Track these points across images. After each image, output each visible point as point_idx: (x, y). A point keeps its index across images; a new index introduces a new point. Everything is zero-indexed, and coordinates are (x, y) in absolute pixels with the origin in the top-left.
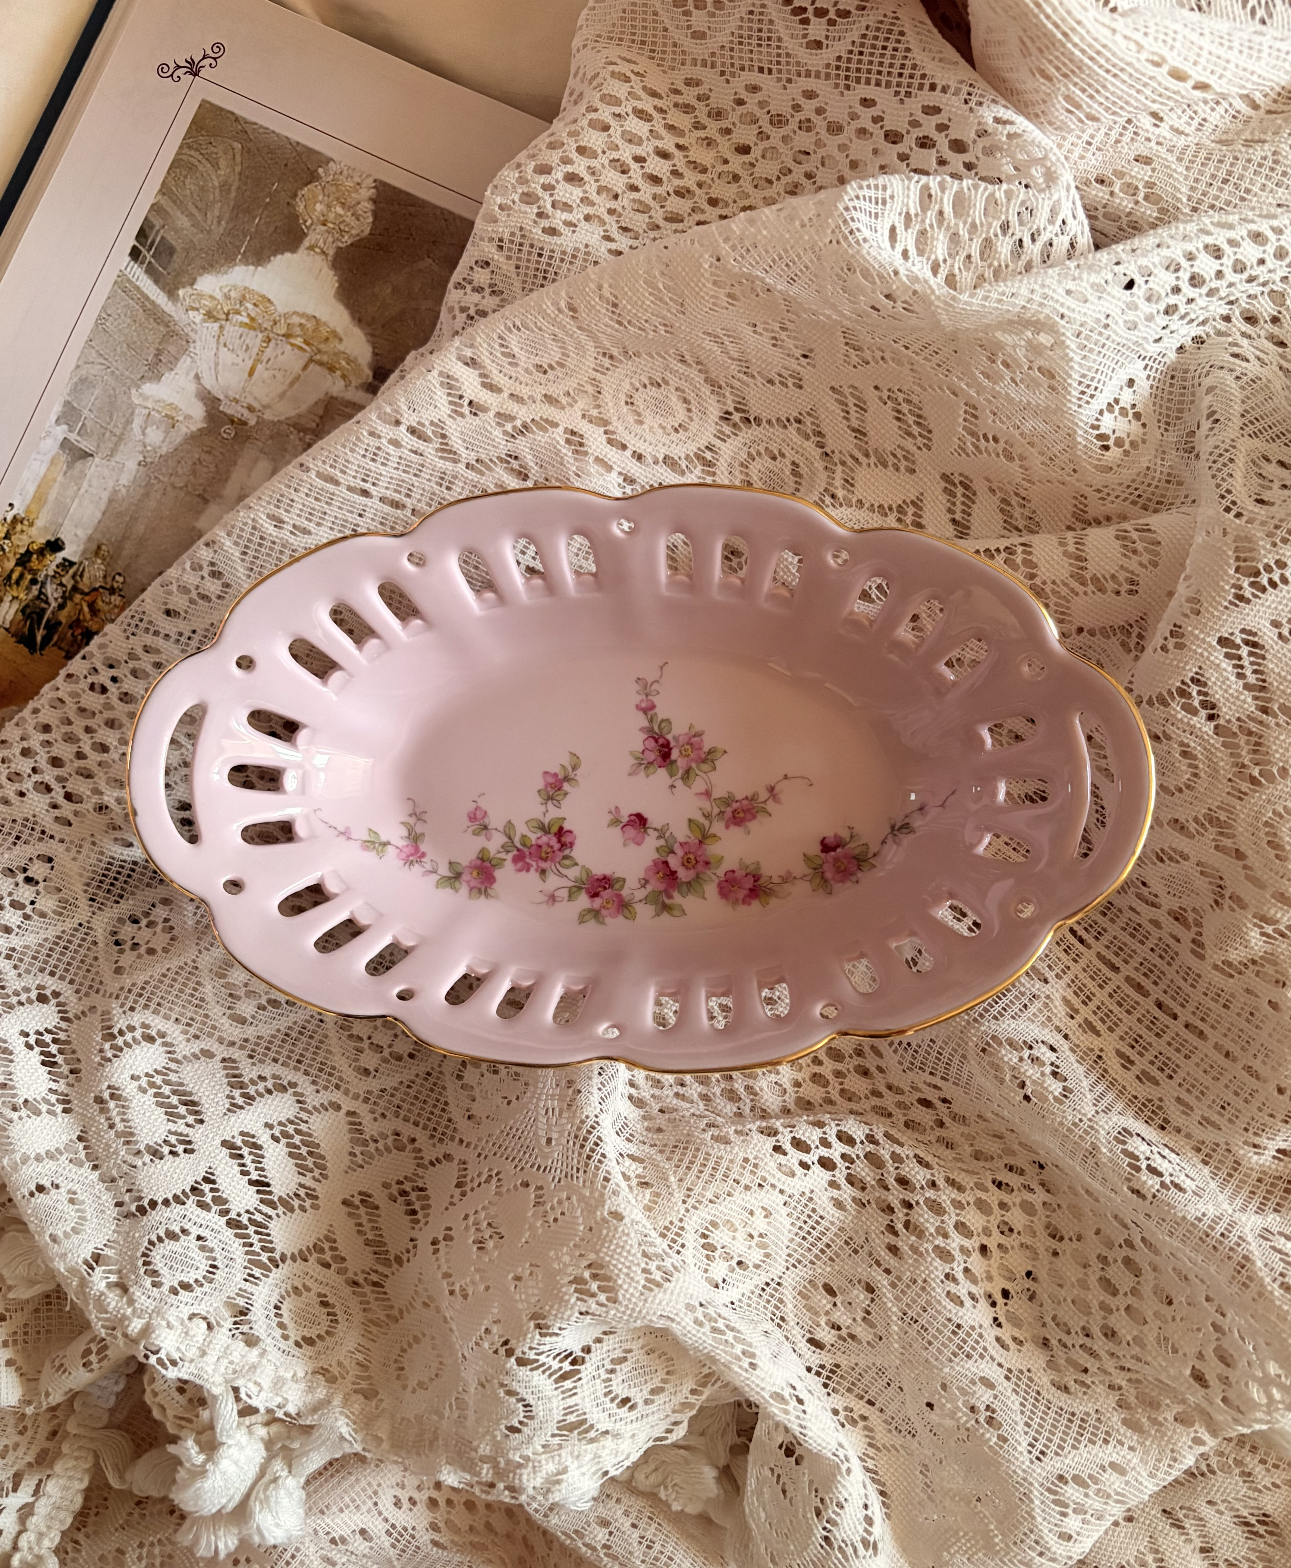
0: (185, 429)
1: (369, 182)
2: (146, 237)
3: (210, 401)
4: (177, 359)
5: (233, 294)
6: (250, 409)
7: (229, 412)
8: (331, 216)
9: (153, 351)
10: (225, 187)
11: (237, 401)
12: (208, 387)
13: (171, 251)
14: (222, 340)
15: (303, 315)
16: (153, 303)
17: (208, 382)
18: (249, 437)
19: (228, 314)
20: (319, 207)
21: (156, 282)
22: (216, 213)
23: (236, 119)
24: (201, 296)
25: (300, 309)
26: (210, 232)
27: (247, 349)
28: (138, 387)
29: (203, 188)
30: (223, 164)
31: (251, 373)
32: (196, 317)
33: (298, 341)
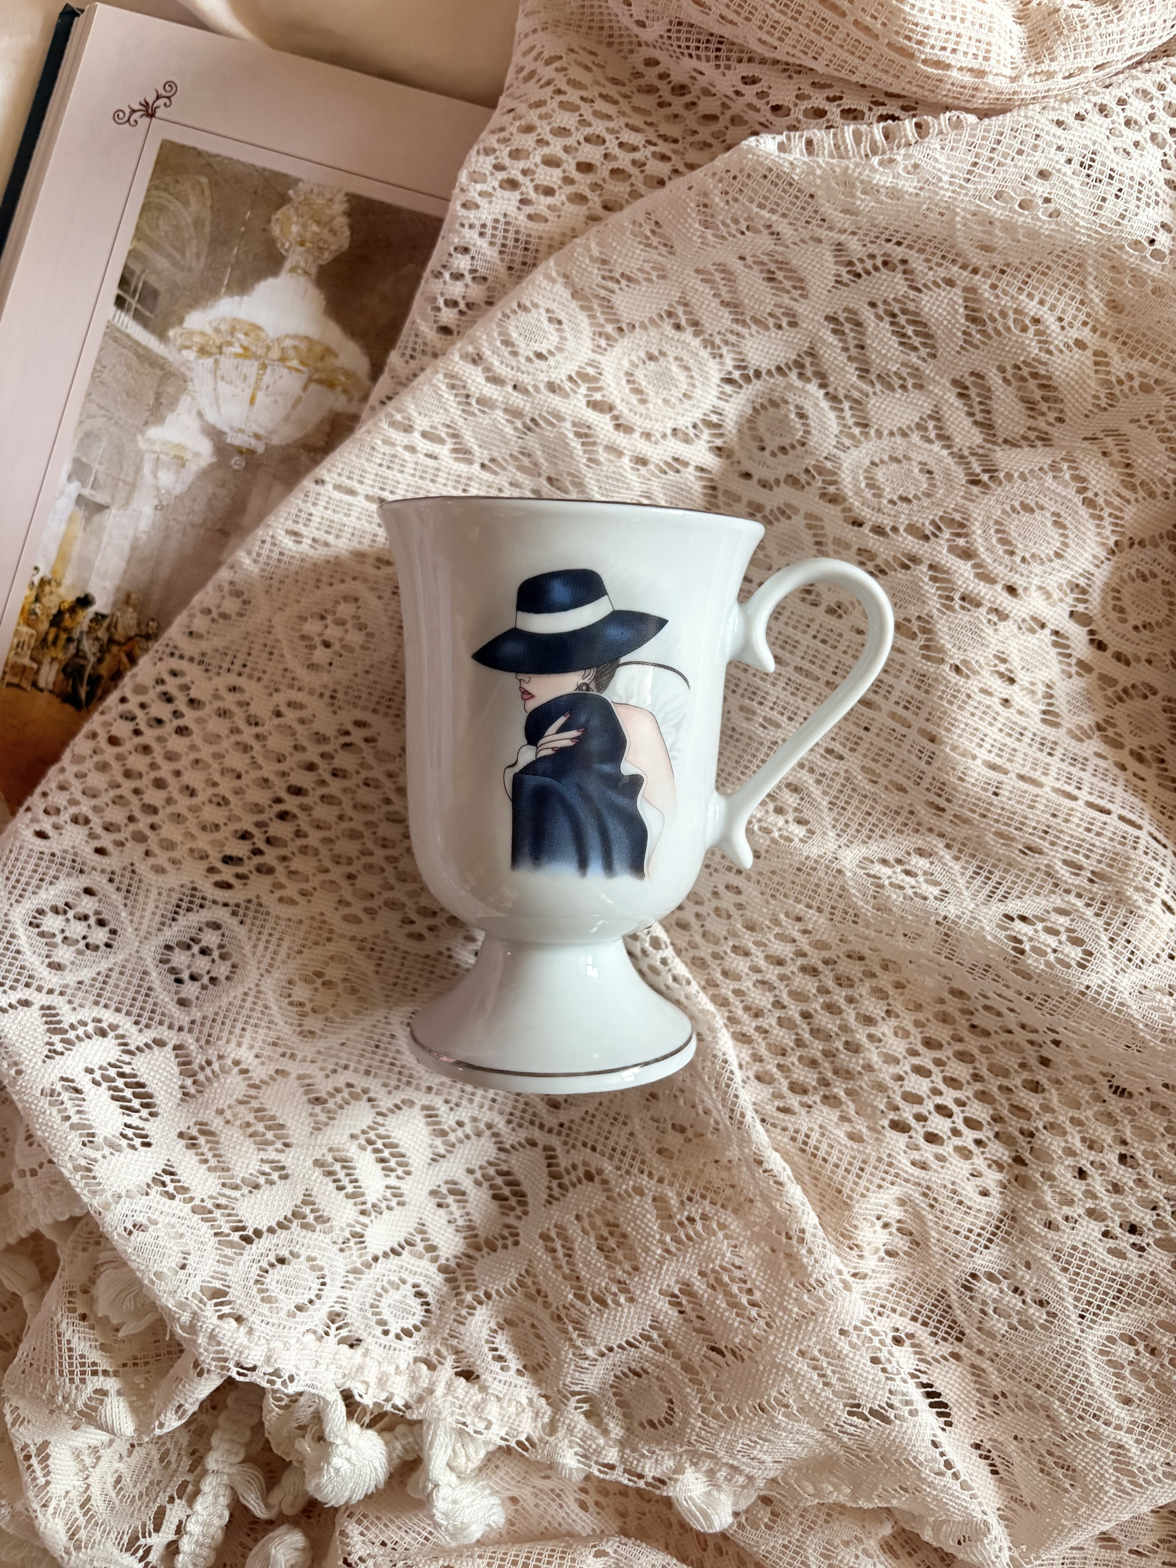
0: (195, 467)
1: (340, 197)
2: (129, 285)
3: (216, 435)
4: (177, 400)
5: (223, 327)
6: (257, 436)
7: (237, 442)
8: (308, 235)
9: (152, 395)
10: (198, 223)
11: (242, 431)
12: (212, 421)
13: (155, 294)
14: (219, 373)
15: (295, 337)
16: (146, 348)
17: (211, 417)
18: (259, 466)
19: (220, 348)
20: (295, 229)
21: (145, 326)
22: (194, 249)
23: (199, 153)
24: (191, 333)
25: (291, 331)
26: (190, 270)
27: (245, 378)
28: (143, 433)
29: (177, 228)
30: (193, 199)
31: (252, 401)
32: (190, 355)
33: (295, 363)
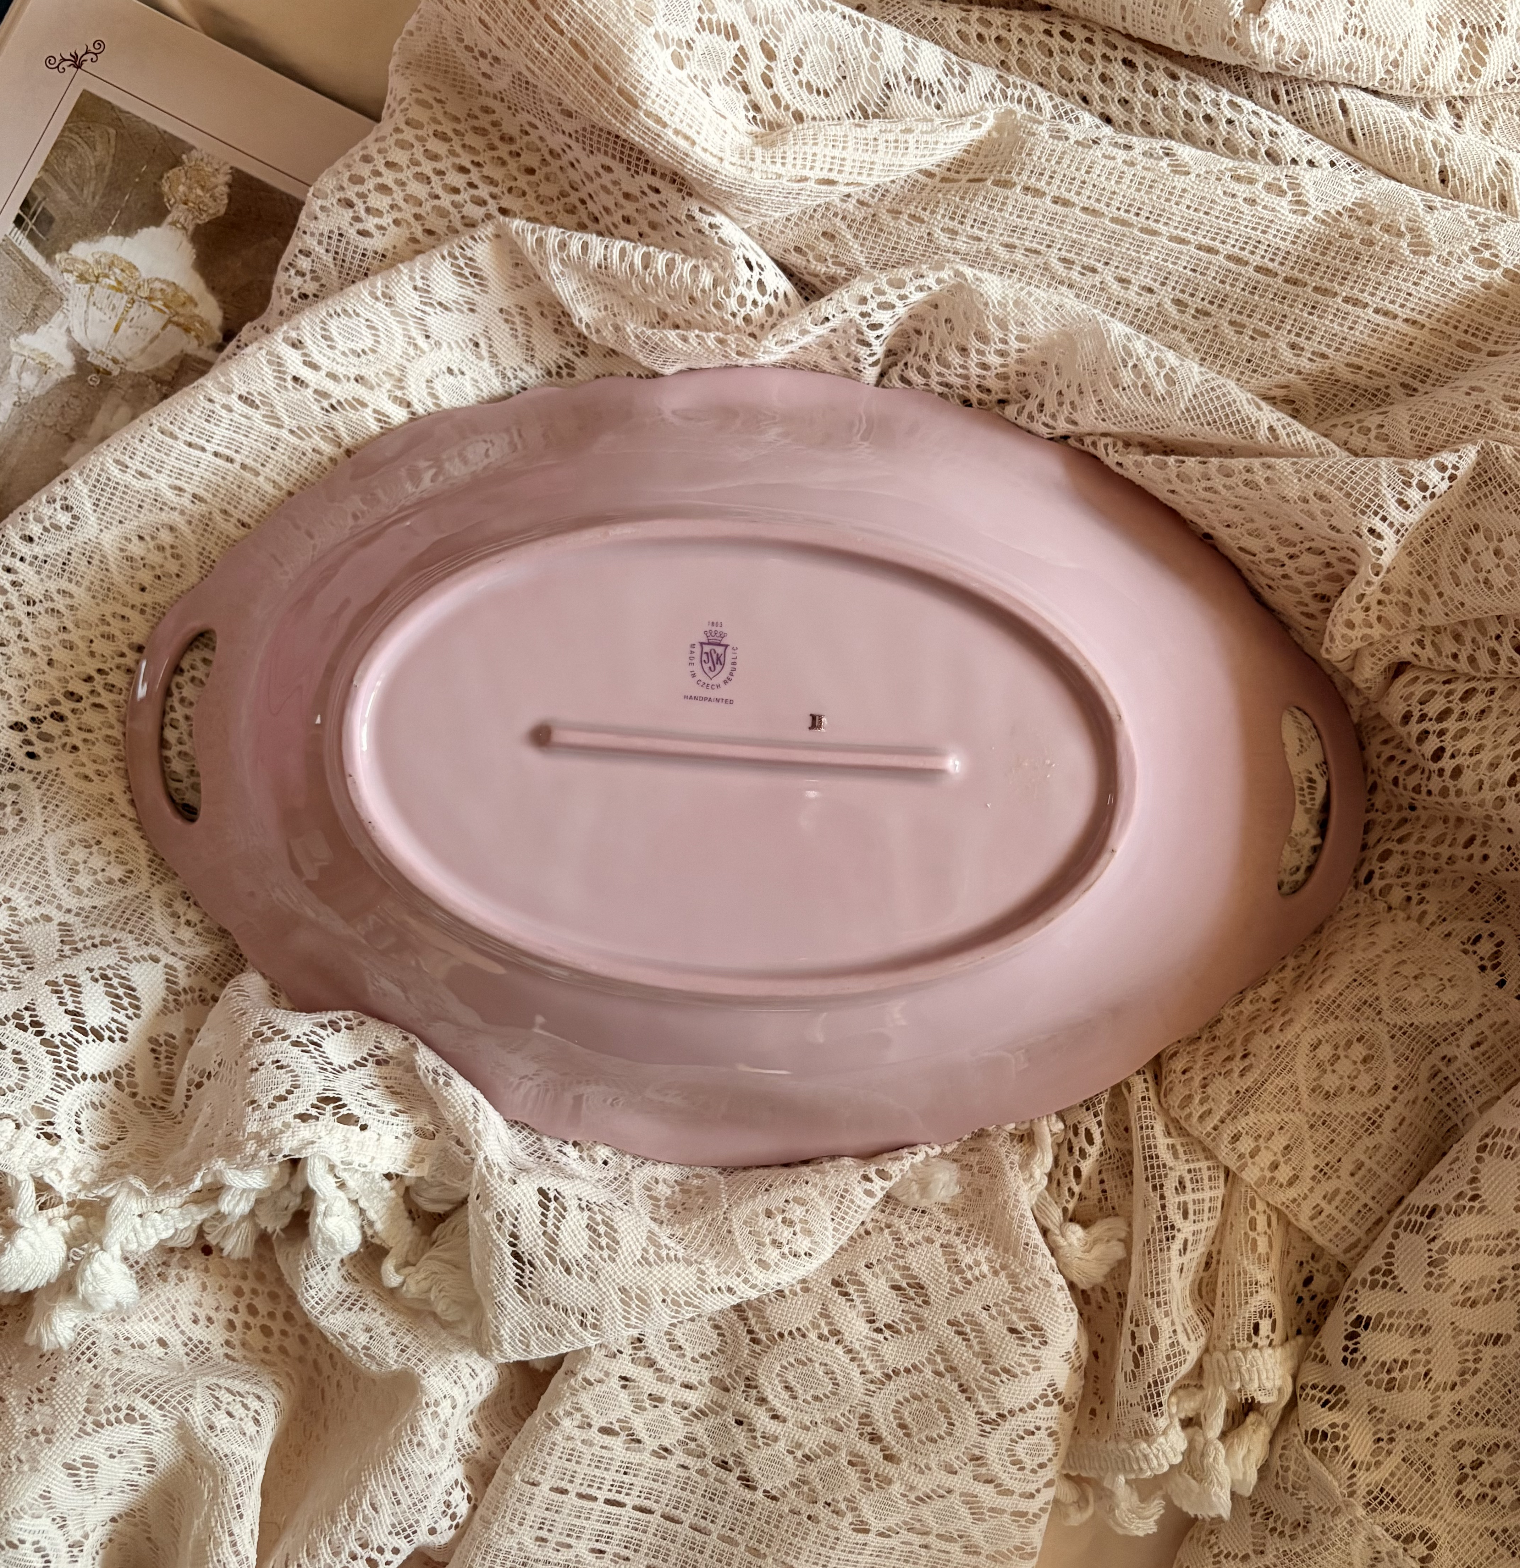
0: (56, 376)
2: (29, 208)
3: (80, 353)
4: (52, 314)
5: (103, 260)
6: (115, 361)
7: (96, 362)
8: (192, 196)
10: (100, 167)
11: (103, 353)
12: (78, 340)
13: (51, 220)
15: (163, 281)
16: (33, 264)
17: (79, 336)
18: (112, 386)
19: (98, 277)
20: (182, 188)
21: (36, 246)
22: (92, 189)
23: (113, 107)
24: (75, 260)
25: (162, 277)
26: (85, 205)
27: (114, 308)
28: (16, 337)
29: (80, 167)
30: (99, 147)
31: (116, 330)
32: (71, 278)
33: (159, 304)
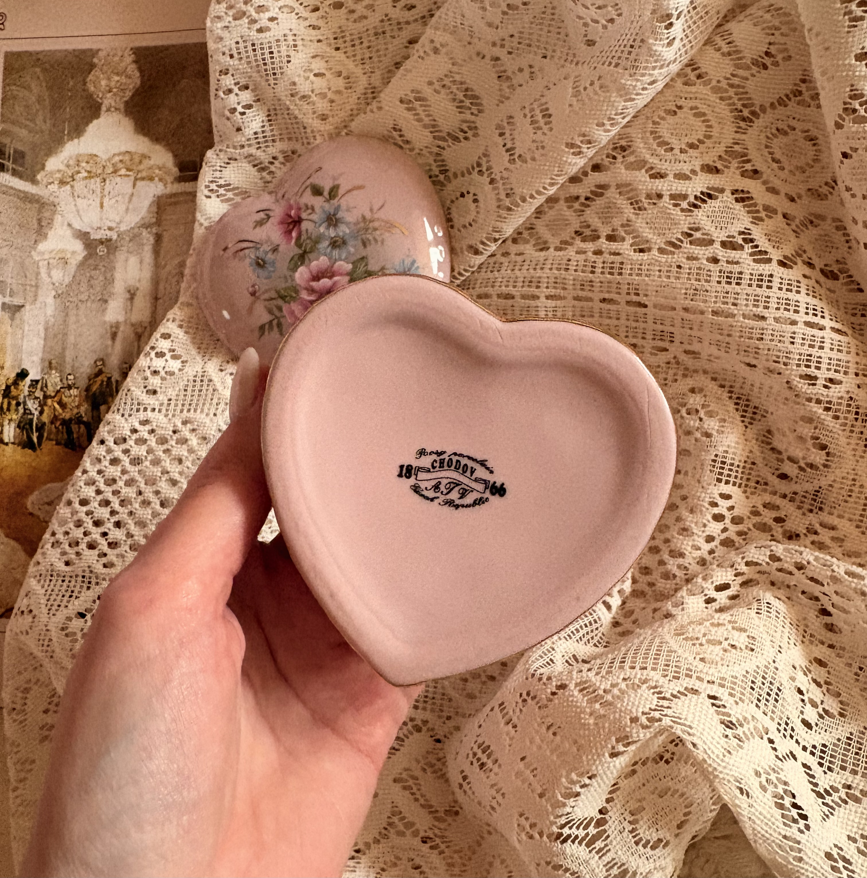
0: (74, 262)
1: (128, 52)
3: (83, 236)
4: (52, 220)
5: (71, 162)
6: (110, 229)
7: (98, 237)
8: (113, 84)
9: (35, 222)
10: (40, 100)
11: (99, 228)
12: (78, 228)
13: (23, 154)
14: (75, 194)
15: (119, 154)
17: (77, 225)
18: (116, 248)
19: (72, 176)
20: (103, 83)
21: (21, 178)
22: (41, 117)
25: (117, 151)
27: (93, 191)
28: (35, 249)
30: (33, 86)
31: (102, 206)
32: (53, 187)
33: (123, 172)
